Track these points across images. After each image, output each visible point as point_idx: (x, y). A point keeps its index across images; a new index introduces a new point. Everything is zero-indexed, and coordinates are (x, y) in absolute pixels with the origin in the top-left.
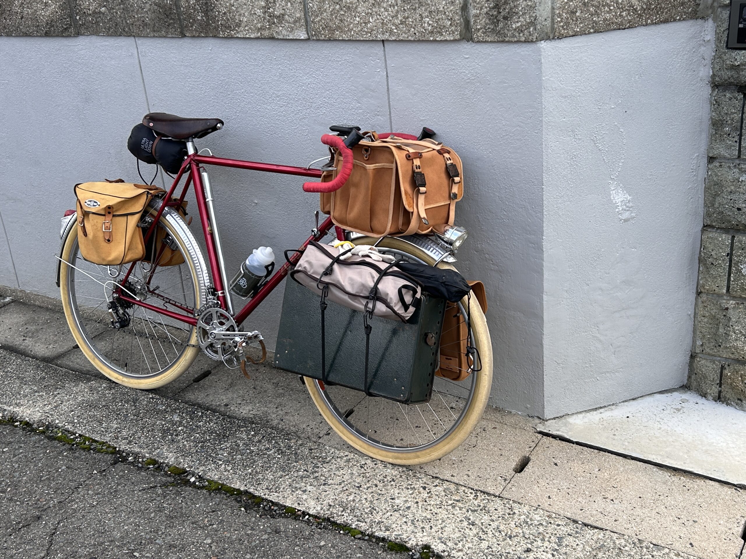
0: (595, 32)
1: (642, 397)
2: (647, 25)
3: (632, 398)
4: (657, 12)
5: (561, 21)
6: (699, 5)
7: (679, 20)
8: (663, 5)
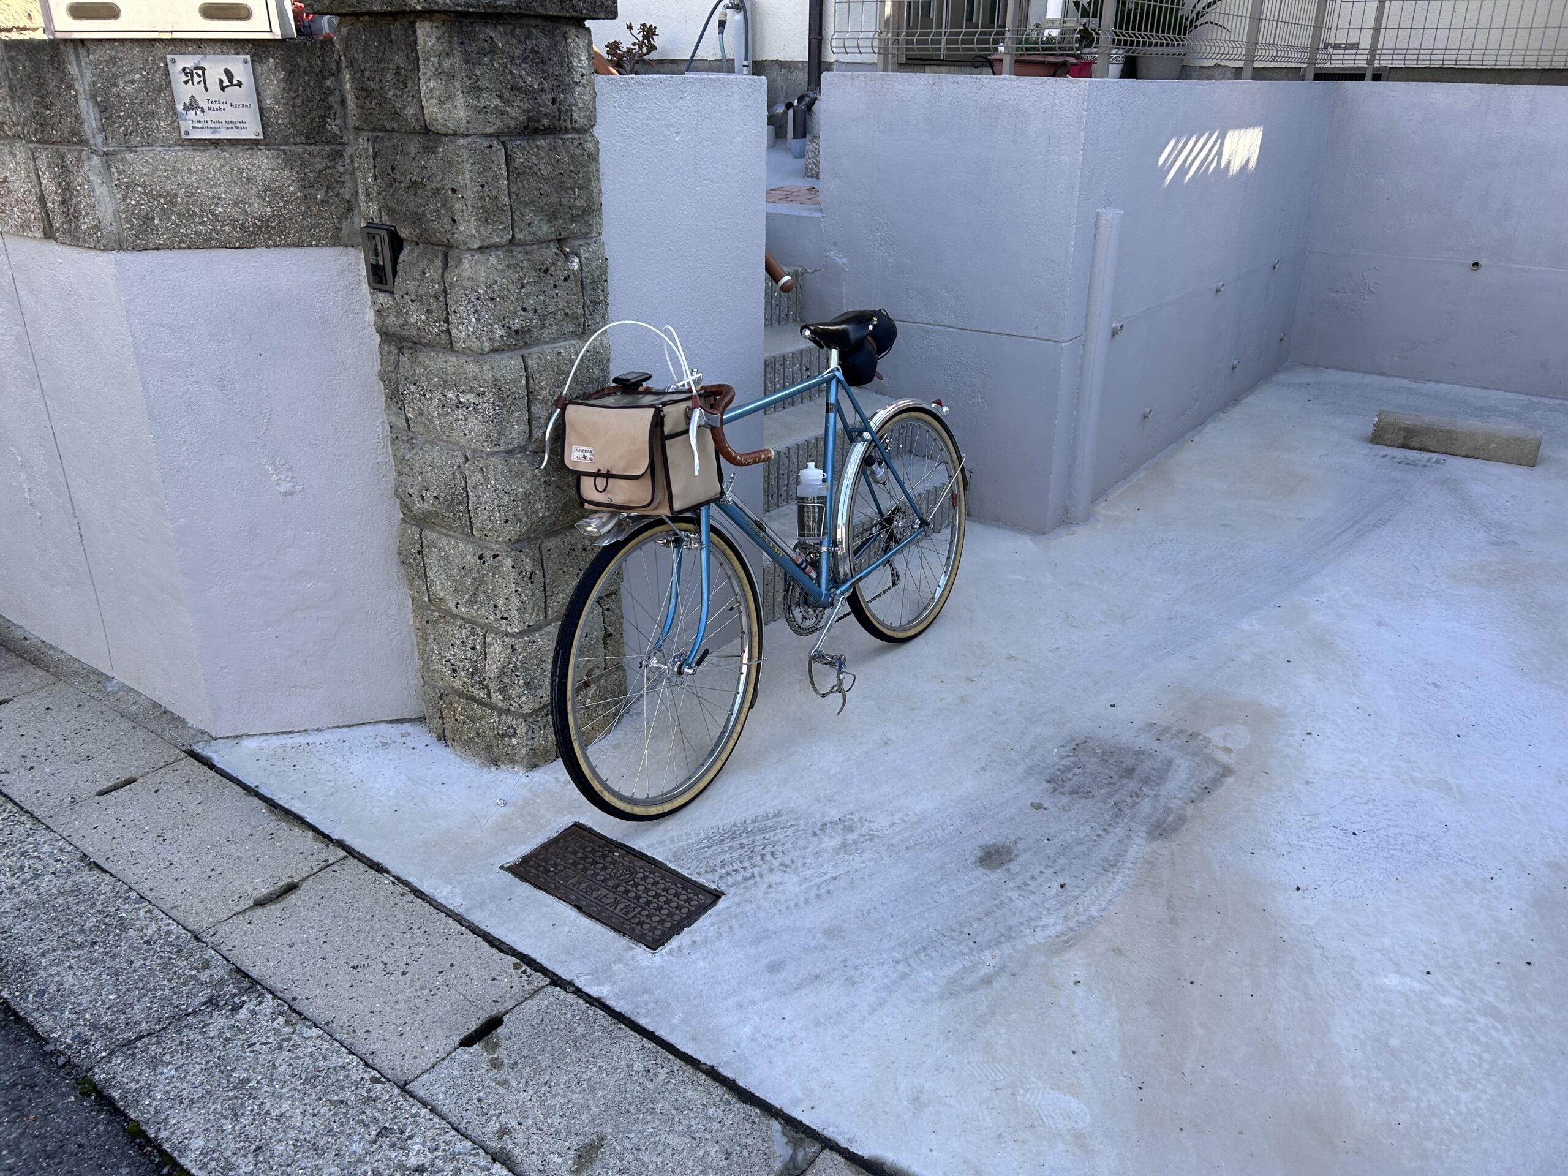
0: (189, 248)
1: (363, 724)
2: (268, 246)
3: (346, 724)
4: (282, 232)
5: (131, 229)
6: (341, 229)
7: (317, 245)
8: (288, 225)
